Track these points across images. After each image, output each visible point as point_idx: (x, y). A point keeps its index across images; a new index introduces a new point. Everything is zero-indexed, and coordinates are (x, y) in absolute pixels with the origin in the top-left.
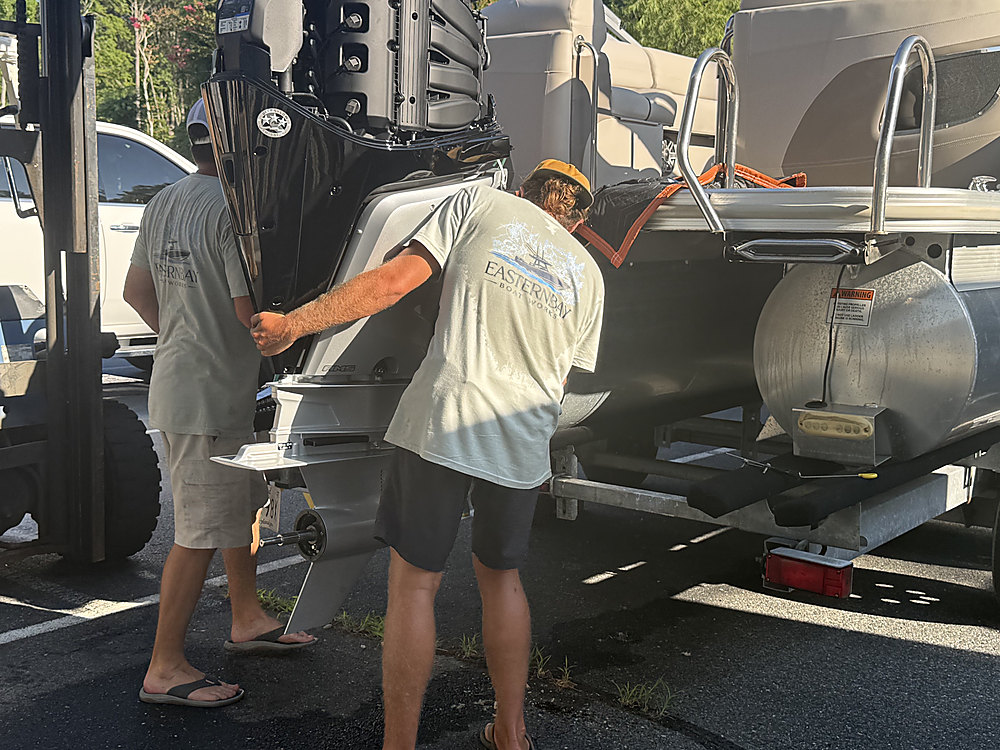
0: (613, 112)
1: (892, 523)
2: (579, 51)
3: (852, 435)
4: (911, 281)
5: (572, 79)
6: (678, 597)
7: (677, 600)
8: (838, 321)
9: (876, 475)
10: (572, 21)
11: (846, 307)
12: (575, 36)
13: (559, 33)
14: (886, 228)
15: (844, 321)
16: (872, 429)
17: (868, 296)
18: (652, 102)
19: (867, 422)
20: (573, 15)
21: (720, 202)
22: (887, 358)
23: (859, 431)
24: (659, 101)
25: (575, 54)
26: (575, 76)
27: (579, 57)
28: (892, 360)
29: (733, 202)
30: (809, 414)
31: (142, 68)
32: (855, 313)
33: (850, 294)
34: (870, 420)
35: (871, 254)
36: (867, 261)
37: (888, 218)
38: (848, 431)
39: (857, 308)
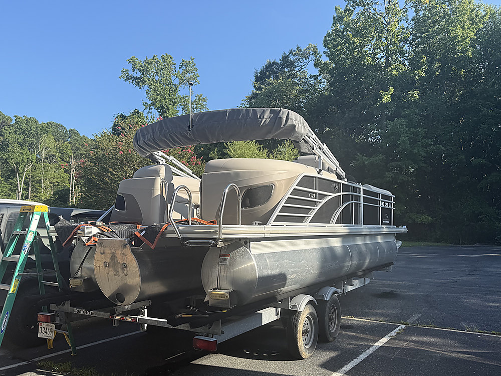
1: (245, 327)
2: (163, 183)
3: (223, 299)
4: (240, 251)
6: (193, 362)
7: (193, 364)
8: (221, 264)
9: (226, 311)
11: (223, 259)
12: (161, 179)
13: (156, 178)
14: (223, 237)
15: (223, 264)
16: (228, 296)
17: (229, 256)
20: (161, 173)
23: (225, 297)
25: (161, 184)
27: (163, 185)
30: (212, 292)
31: (73, 179)
32: (225, 261)
33: (225, 255)
34: (228, 294)
35: (220, 244)
36: (218, 246)
37: (222, 234)
38: (222, 297)
39: (226, 259)
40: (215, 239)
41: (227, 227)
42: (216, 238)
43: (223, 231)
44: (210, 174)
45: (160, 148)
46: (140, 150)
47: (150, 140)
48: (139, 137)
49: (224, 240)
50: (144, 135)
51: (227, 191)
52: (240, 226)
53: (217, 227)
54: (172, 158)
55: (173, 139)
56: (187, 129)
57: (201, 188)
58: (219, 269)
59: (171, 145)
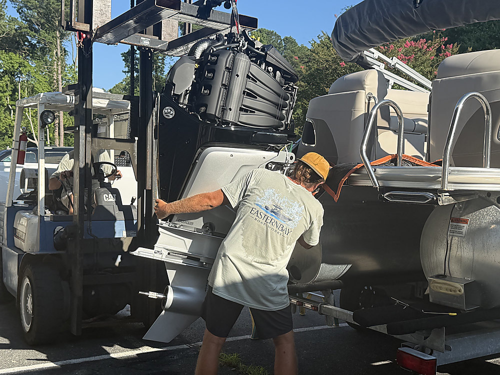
0: (391, 128)
2: (369, 100)
3: (453, 293)
4: (487, 215)
5: (365, 114)
8: (451, 234)
9: (456, 314)
10: (366, 86)
11: (456, 227)
12: (366, 94)
13: (358, 92)
14: (450, 187)
15: (455, 234)
16: (463, 291)
17: (466, 222)
18: (416, 123)
19: (460, 287)
20: (366, 84)
21: (380, 173)
22: (473, 254)
23: (456, 291)
24: (420, 123)
25: (367, 101)
26: (366, 112)
27: (369, 103)
28: (476, 255)
29: (385, 173)
30: (434, 281)
32: (459, 230)
33: (459, 220)
34: (462, 286)
35: (445, 200)
36: (440, 203)
37: (449, 182)
38: (451, 291)
39: (461, 228)
40: (435, 191)
41: (458, 171)
42: (437, 189)
43: (450, 178)
44: (446, 80)
45: (371, 44)
46: (342, 51)
47: (354, 33)
48: (340, 29)
49: (453, 194)
50: (346, 27)
51: (461, 106)
52: (488, 169)
53: (439, 170)
54: (395, 60)
55: (390, 26)
56: (412, 6)
57: (429, 106)
58: (449, 242)
59: (387, 38)
